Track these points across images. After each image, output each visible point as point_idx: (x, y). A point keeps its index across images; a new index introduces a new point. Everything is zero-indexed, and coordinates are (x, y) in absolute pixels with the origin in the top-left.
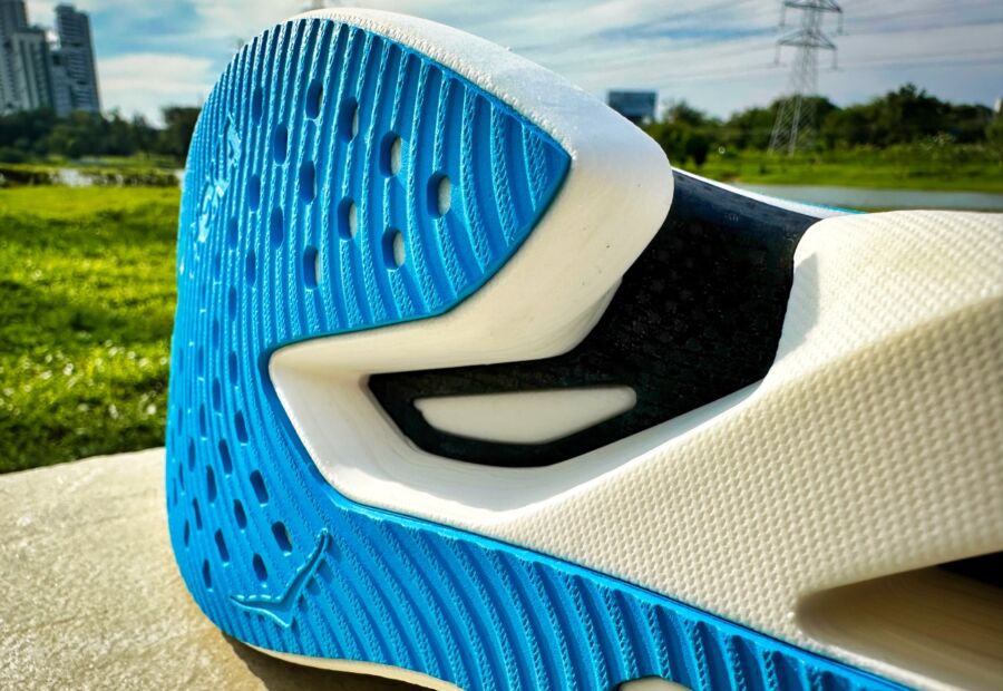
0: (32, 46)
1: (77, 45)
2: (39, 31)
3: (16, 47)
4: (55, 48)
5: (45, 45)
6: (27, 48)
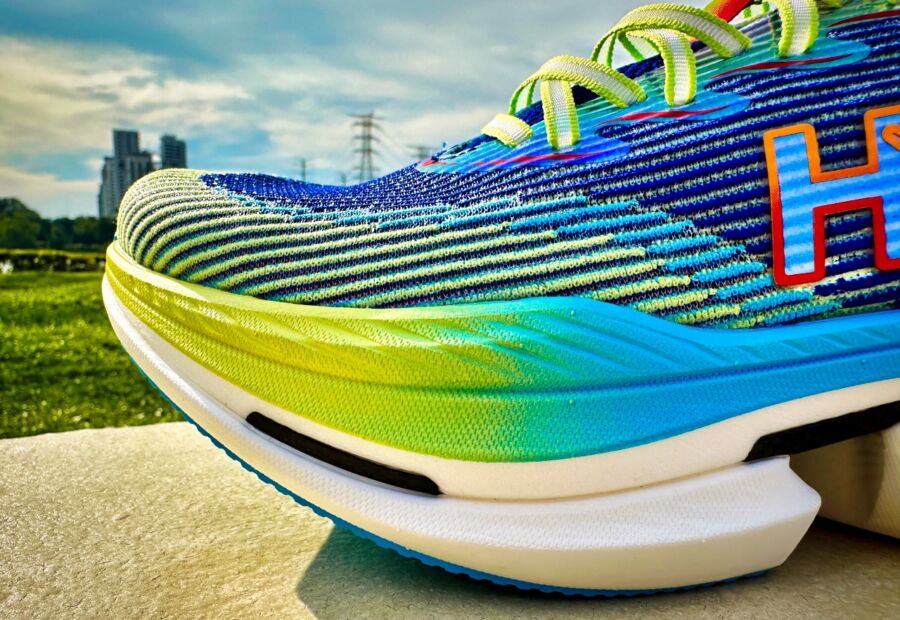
0: (140, 166)
2: (147, 155)
3: (128, 167)
5: (149, 163)
6: (136, 167)
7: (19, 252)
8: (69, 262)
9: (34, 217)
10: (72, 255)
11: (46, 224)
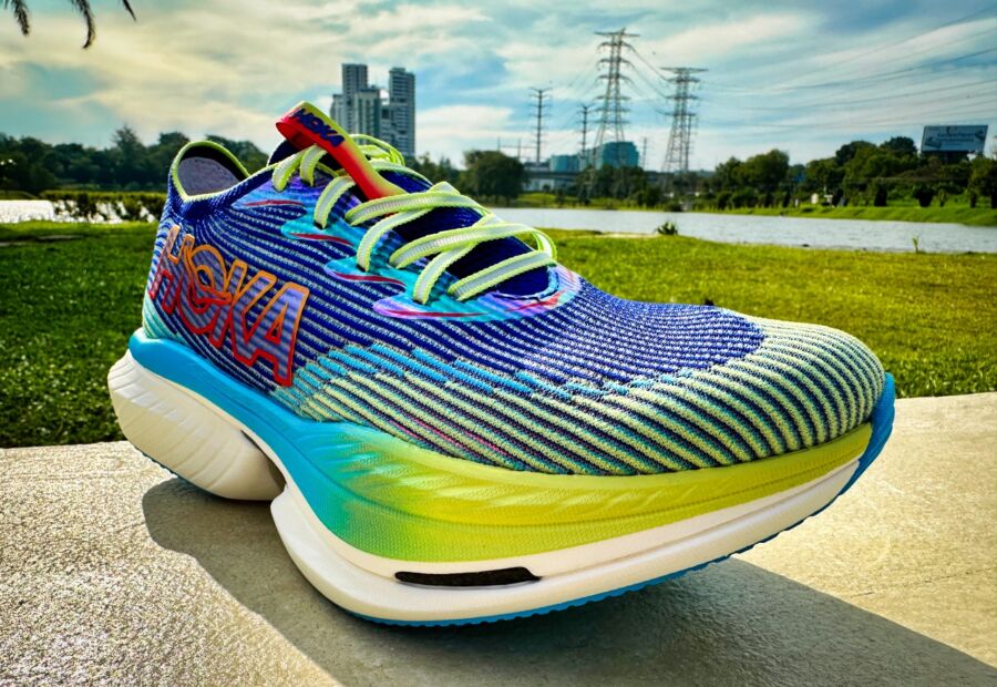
0: (368, 102)
1: (402, 101)
2: (375, 90)
3: (356, 105)
4: (385, 103)
5: (378, 101)
6: (364, 104)
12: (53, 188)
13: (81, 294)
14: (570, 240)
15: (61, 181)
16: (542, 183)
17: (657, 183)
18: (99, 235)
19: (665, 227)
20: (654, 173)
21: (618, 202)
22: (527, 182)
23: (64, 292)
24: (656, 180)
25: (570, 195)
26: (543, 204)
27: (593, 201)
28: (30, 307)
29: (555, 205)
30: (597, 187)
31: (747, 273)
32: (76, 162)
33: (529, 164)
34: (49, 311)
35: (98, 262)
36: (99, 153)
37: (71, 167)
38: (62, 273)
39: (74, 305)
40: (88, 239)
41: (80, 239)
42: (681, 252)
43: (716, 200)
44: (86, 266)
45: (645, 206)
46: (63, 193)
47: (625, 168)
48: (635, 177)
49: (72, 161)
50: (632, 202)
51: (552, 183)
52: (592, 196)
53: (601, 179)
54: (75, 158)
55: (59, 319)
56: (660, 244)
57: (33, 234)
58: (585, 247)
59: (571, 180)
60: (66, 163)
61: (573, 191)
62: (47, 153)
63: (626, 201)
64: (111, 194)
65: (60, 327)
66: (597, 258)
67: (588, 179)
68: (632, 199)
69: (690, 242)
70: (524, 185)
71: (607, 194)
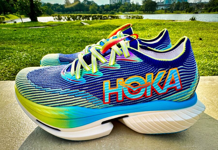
7: (93, 15)
8: (103, 17)
9: (96, 5)
10: (104, 15)
11: (99, 7)
12: (53, 14)
13: (59, 38)
14: (166, 23)
15: (55, 12)
16: (161, 7)
17: (192, 6)
18: (62, 24)
19: (192, 18)
20: (191, 3)
21: (181, 12)
22: (157, 7)
23: (56, 38)
24: (192, 5)
25: (168, 10)
26: (161, 13)
27: (174, 12)
28: (49, 41)
29: (164, 13)
30: (175, 8)
31: (213, 31)
32: (57, 8)
33: (158, 3)
34: (53, 42)
35: (62, 31)
36: (62, 5)
37: (56, 9)
38: (55, 33)
39: (57, 41)
40: (60, 25)
41: (58, 26)
42: (195, 25)
43: (208, 10)
44: (60, 32)
45: (188, 12)
46: (55, 15)
47: (183, 3)
48: (186, 5)
49: (56, 7)
50: (185, 11)
51: (164, 7)
52: (174, 11)
53: (177, 6)
54: (57, 7)
55: (55, 44)
56: (190, 23)
57: (50, 24)
58: (170, 25)
59: (169, 6)
60: (55, 8)
61: (169, 9)
62: (52, 6)
63: (183, 11)
64: (64, 15)
65: (55, 45)
66: (173, 27)
67: (173, 6)
68: (185, 10)
69: (198, 22)
70: (157, 8)
71: (178, 10)
